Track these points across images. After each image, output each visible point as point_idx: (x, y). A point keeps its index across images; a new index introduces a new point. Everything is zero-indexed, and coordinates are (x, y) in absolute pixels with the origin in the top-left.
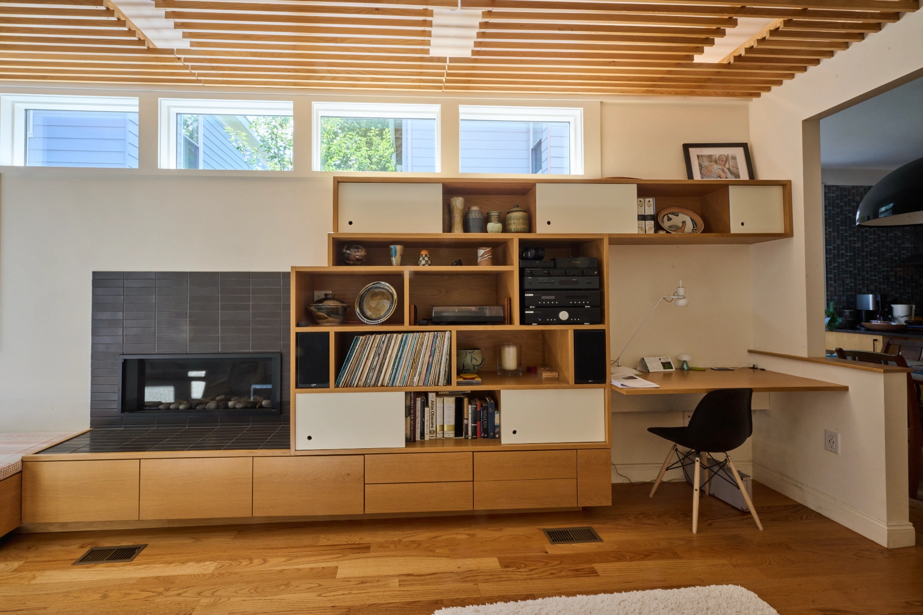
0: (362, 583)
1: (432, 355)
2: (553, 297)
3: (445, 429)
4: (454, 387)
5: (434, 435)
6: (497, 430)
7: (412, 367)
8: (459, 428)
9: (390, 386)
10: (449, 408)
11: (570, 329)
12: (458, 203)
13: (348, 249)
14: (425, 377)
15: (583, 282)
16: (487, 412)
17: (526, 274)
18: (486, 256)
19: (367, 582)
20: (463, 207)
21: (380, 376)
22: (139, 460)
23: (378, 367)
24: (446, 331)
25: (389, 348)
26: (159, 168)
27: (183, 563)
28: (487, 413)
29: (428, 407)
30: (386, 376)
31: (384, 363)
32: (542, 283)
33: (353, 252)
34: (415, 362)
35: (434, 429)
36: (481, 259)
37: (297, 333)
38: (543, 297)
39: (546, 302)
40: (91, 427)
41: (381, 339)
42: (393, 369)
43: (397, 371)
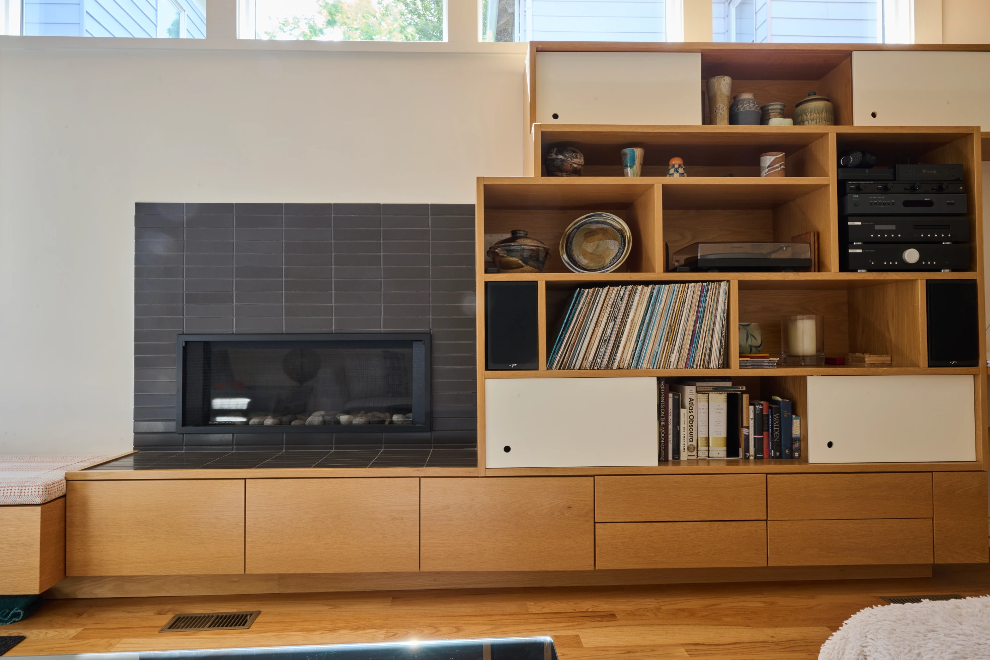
0: (629, 652)
1: (699, 319)
2: (893, 227)
3: (711, 445)
4: (735, 370)
5: (694, 453)
6: (796, 445)
7: (667, 338)
8: (733, 443)
9: (633, 370)
10: (718, 411)
11: (920, 280)
12: (723, 84)
13: (560, 152)
14: (689, 354)
15: (941, 203)
16: (780, 416)
17: (848, 190)
18: (777, 165)
19: (637, 652)
20: (730, 93)
21: (616, 353)
22: (243, 481)
23: (613, 338)
24: (721, 281)
25: (630, 309)
26: (237, 38)
27: (330, 631)
28: (780, 418)
29: (683, 407)
30: (625, 353)
31: (623, 332)
32: (876, 204)
33: (568, 157)
34: (672, 331)
35: (694, 443)
36: (769, 171)
37: (486, 283)
38: (877, 227)
39: (882, 235)
40: (134, 449)
41: (619, 292)
42: (637, 341)
43: (643, 344)
